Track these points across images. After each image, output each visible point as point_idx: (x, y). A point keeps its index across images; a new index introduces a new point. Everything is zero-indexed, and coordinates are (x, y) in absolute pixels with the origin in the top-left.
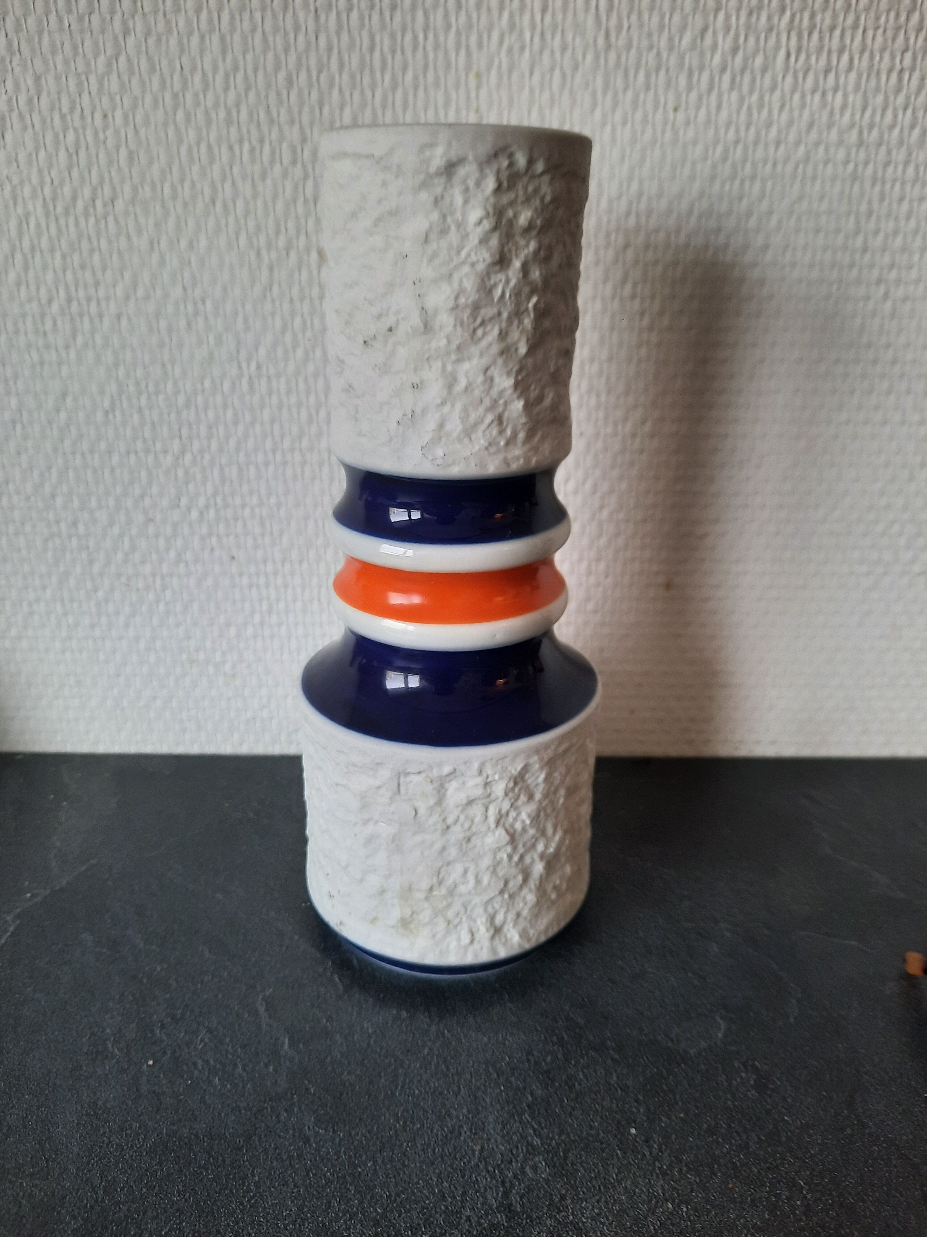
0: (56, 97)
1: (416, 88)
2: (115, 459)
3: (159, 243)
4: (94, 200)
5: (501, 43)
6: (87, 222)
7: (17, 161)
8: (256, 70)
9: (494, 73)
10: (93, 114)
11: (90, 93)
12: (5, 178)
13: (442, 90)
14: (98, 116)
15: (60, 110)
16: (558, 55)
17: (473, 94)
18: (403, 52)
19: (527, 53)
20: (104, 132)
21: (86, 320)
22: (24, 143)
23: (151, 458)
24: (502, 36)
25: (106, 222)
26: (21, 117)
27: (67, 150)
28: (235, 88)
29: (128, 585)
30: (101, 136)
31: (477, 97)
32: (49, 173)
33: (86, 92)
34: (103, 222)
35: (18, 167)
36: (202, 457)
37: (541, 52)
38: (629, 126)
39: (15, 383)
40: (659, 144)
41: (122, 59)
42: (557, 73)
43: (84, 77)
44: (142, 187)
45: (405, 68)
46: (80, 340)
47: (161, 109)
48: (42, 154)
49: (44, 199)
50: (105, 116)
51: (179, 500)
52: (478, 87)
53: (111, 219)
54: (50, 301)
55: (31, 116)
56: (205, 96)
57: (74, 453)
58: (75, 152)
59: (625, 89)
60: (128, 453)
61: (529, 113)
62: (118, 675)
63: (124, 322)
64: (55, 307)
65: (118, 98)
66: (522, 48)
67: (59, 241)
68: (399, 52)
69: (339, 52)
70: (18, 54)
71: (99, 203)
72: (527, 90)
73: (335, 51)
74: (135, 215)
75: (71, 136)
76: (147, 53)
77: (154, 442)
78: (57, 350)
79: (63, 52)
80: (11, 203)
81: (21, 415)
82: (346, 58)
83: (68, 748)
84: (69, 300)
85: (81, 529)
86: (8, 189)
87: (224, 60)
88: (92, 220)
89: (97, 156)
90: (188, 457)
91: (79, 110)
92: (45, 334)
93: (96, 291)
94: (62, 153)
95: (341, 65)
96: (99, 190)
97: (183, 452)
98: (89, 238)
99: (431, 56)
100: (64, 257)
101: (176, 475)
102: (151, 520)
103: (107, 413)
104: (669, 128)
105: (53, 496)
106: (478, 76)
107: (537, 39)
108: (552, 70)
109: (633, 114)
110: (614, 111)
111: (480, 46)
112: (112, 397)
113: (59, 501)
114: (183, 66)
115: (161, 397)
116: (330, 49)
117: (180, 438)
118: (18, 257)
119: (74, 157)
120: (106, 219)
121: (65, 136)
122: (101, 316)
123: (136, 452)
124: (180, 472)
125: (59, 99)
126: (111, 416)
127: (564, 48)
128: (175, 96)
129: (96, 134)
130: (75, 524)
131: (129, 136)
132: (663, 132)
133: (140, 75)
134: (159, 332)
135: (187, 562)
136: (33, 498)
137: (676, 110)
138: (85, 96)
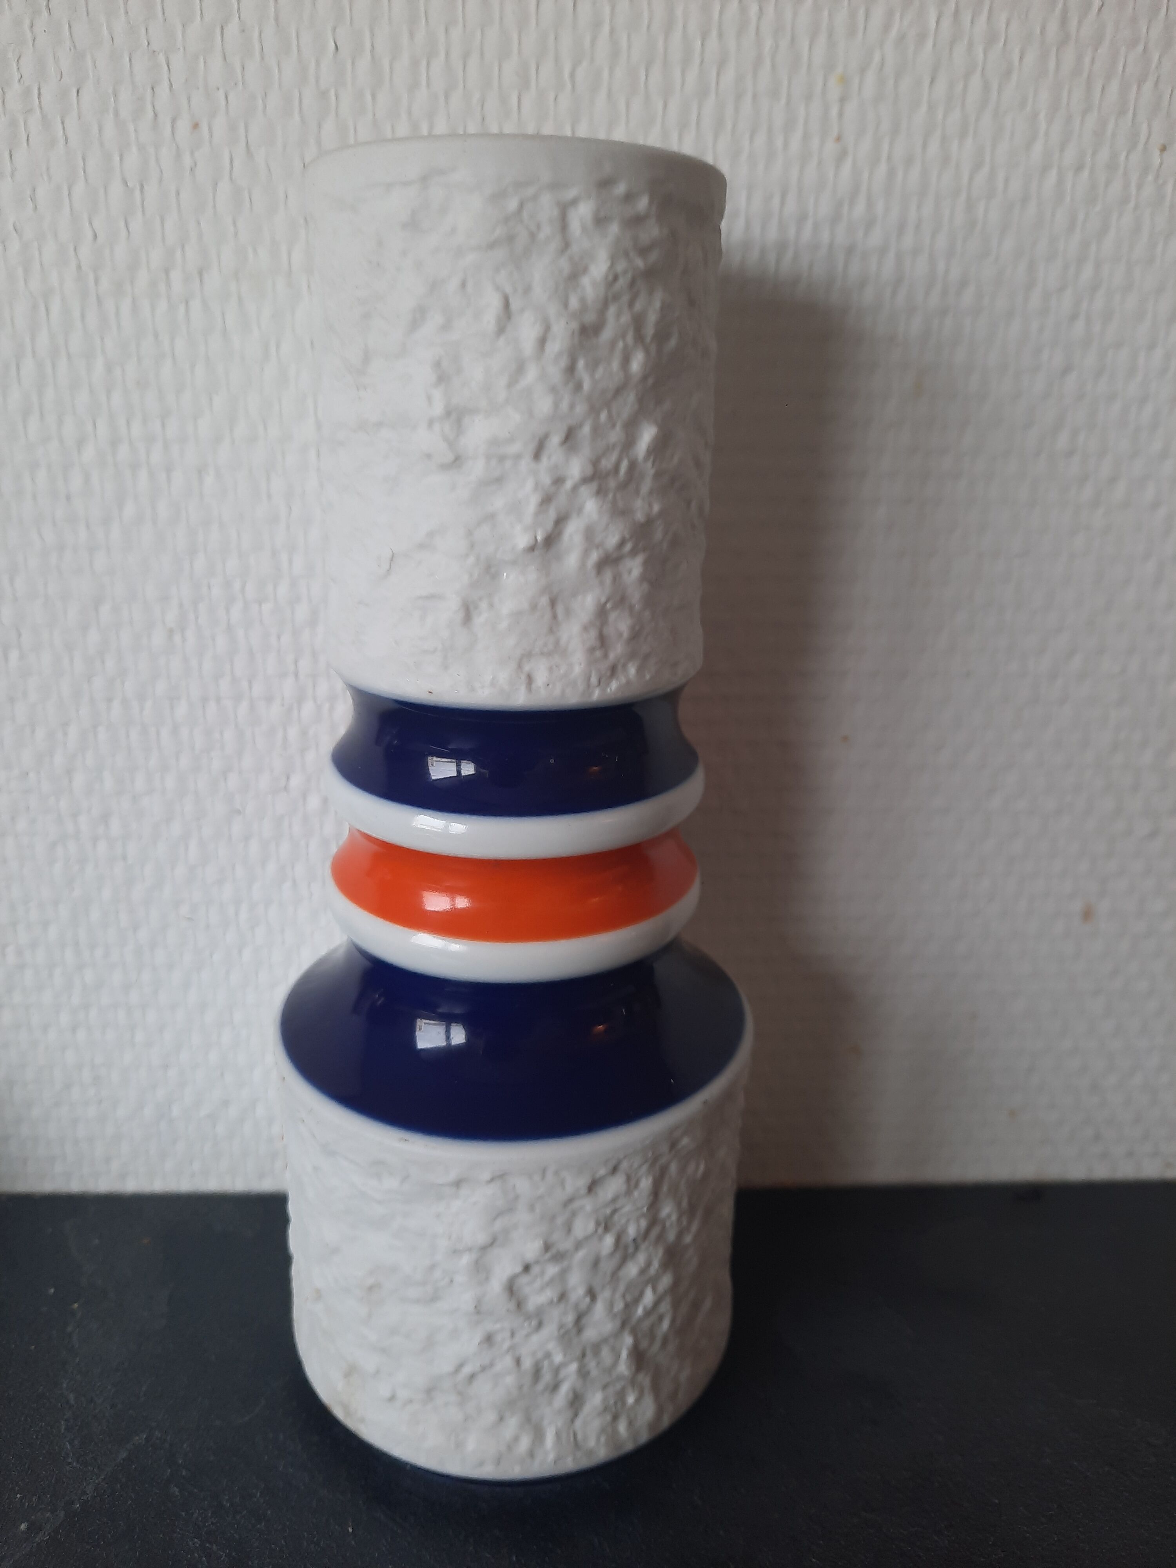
0: (110, 91)
1: (739, 97)
2: (182, 710)
3: (278, 346)
4: (167, 271)
5: (886, 28)
6: (153, 309)
7: (33, 199)
8: (466, 56)
9: (871, 77)
10: (174, 121)
11: (171, 85)
12: (11, 228)
13: (783, 101)
14: (184, 125)
15: (116, 114)
16: (979, 50)
17: (834, 111)
18: (720, 35)
19: (929, 44)
20: (192, 153)
21: (143, 475)
22: (48, 169)
23: (244, 707)
24: (890, 14)
25: (187, 310)
26: (46, 122)
27: (125, 183)
28: (428, 85)
29: (190, 919)
30: (187, 161)
31: (841, 114)
32: (91, 224)
33: (166, 84)
34: (182, 309)
35: (36, 208)
36: (332, 709)
37: (952, 44)
38: (1086, 173)
39: (12, 581)
40: (1132, 204)
41: (233, 28)
42: (976, 81)
43: (162, 58)
44: (255, 251)
45: (722, 65)
46: (129, 510)
47: (297, 117)
48: (79, 188)
49: (79, 267)
50: (196, 126)
51: (288, 778)
52: (843, 100)
53: (196, 305)
54: (80, 443)
55: (63, 123)
56: (374, 96)
57: (110, 700)
58: (138, 187)
59: (1085, 112)
60: (205, 700)
61: (925, 146)
62: (166, 1067)
63: (209, 479)
64: (89, 453)
65: (221, 94)
66: (922, 37)
67: (102, 339)
68: (714, 33)
69: (612, 31)
70: (45, 13)
71: (176, 276)
72: (924, 108)
73: (606, 29)
74: (240, 300)
75: (133, 157)
76: (277, 19)
77: (250, 682)
78: (88, 526)
79: (127, 12)
80: (20, 271)
81: (20, 635)
82: (624, 43)
83: (75, 1186)
84: (114, 443)
85: (115, 827)
86: (15, 246)
87: (412, 35)
88: (162, 306)
89: (178, 193)
90: (308, 708)
91: (150, 114)
92: (68, 498)
93: (163, 425)
94: (116, 188)
95: (615, 54)
96: (178, 253)
97: (300, 700)
98: (156, 335)
99: (768, 43)
100: (109, 369)
101: (285, 739)
102: (239, 812)
103: (171, 631)
104: (1150, 178)
105: (69, 772)
106: (844, 80)
107: (946, 23)
108: (967, 76)
109: (1094, 153)
110: (1063, 147)
111: (852, 32)
112: (181, 605)
113: (79, 780)
114: (338, 45)
115: (267, 607)
116: (597, 25)
117: (296, 675)
118: (28, 365)
119: (137, 193)
120: (187, 303)
121: (121, 159)
122: (169, 470)
123: (218, 700)
124: (293, 732)
125: (115, 95)
126: (177, 638)
127: (991, 39)
128: (324, 94)
129: (178, 156)
130: (105, 818)
131: (236, 164)
132: (1139, 187)
133: (262, 58)
134: (269, 496)
135: (294, 882)
136: (32, 775)
137: (1164, 149)
138: (163, 91)
